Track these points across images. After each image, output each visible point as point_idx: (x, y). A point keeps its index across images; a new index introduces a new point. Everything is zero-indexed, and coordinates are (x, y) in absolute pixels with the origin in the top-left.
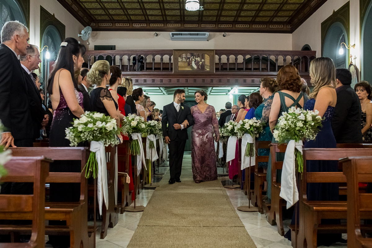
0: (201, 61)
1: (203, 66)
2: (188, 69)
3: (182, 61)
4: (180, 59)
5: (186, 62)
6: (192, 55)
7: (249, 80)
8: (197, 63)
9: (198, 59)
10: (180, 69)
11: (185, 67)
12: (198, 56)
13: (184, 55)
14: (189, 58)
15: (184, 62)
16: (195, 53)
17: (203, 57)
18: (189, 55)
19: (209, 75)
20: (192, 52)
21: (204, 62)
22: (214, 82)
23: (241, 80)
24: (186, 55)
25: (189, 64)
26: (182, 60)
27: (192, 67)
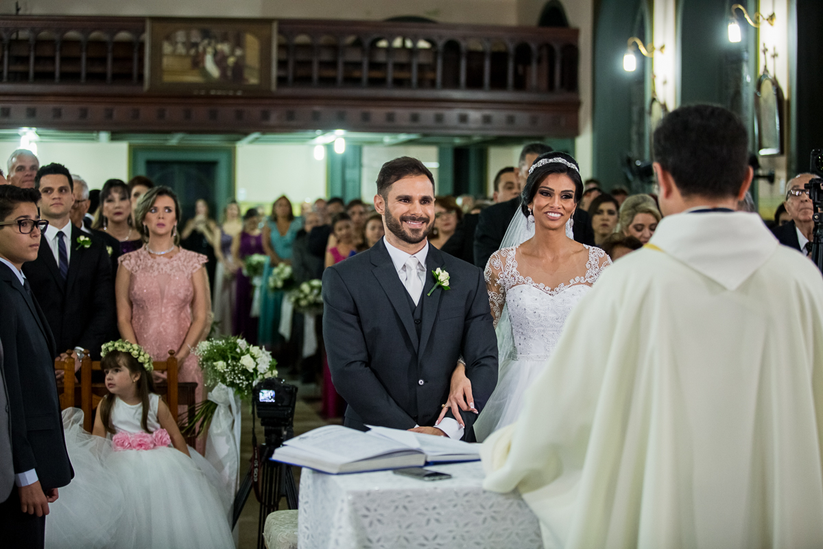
0: (232, 53)
1: (239, 68)
2: (193, 78)
3: (174, 54)
4: (167, 48)
5: (187, 55)
6: (206, 34)
7: (378, 113)
8: (220, 60)
9: (224, 48)
10: (168, 78)
11: (183, 72)
12: (224, 39)
13: (180, 36)
14: (195, 45)
15: (180, 56)
16: (216, 30)
17: (238, 43)
18: (195, 37)
19: (257, 95)
20: (207, 26)
21: (242, 58)
22: (274, 119)
23: (354, 113)
24: (188, 36)
25: (197, 63)
26: (174, 51)
27: (205, 73)
